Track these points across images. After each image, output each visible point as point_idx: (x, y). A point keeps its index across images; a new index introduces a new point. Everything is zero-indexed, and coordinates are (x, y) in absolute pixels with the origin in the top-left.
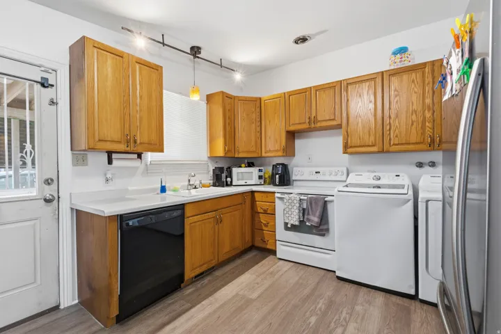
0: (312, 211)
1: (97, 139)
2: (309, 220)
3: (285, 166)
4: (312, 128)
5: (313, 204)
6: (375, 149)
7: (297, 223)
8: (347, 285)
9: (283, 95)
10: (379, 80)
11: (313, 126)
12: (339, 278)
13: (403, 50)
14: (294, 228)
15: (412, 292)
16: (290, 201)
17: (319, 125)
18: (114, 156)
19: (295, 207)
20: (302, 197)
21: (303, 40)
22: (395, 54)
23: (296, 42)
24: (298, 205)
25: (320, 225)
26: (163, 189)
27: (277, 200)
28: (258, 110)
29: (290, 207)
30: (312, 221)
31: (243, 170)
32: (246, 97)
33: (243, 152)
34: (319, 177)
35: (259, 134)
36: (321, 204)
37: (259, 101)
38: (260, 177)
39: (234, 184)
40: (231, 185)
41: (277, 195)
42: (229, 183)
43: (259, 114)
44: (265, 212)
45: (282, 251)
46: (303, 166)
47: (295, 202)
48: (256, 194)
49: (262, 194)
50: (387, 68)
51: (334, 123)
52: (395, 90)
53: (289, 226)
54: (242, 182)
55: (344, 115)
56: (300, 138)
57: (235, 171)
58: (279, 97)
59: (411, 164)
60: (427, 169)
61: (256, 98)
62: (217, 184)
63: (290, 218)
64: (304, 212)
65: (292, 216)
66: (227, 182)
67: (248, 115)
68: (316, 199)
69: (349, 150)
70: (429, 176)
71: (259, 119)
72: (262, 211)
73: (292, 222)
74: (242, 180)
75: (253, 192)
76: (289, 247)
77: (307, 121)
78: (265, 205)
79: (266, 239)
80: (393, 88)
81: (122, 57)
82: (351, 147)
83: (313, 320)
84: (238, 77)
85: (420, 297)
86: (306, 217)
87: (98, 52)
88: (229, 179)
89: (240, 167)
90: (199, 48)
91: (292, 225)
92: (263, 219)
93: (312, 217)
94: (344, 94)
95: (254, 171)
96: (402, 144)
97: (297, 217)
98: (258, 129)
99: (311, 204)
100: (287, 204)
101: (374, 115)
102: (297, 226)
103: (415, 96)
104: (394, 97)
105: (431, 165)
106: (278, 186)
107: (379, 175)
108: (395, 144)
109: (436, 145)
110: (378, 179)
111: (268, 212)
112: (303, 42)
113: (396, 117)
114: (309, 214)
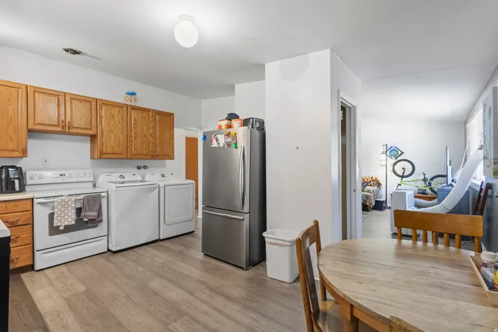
0: (89, 207)
2: (85, 216)
3: (18, 169)
4: (65, 131)
5: (91, 201)
6: (122, 156)
7: (73, 223)
8: (124, 253)
10: (125, 109)
12: (116, 252)
13: (134, 94)
14: (68, 229)
15: (158, 238)
16: (63, 203)
17: (74, 130)
19: (70, 208)
20: (77, 198)
21: (75, 52)
22: (127, 94)
23: (66, 51)
24: (73, 205)
25: (97, 217)
27: (36, 206)
29: (63, 209)
30: (90, 216)
34: (65, 179)
36: (98, 200)
41: (36, 201)
47: (70, 203)
51: (89, 132)
52: (135, 120)
53: (61, 228)
55: (100, 127)
63: (63, 221)
64: (79, 211)
65: (66, 217)
68: (92, 197)
69: (104, 156)
70: (150, 174)
73: (66, 223)
77: (61, 124)
78: (15, 216)
80: (133, 117)
82: (105, 154)
85: (161, 238)
86: (83, 214)
91: (65, 226)
93: (88, 214)
96: (138, 155)
97: (72, 217)
99: (88, 200)
101: (122, 133)
102: (72, 225)
103: (145, 127)
104: (135, 124)
105: (145, 167)
106: (17, 192)
107: (124, 175)
108: (135, 155)
109: (155, 156)
110: (123, 177)
111: (19, 223)
112: (74, 54)
113: (135, 137)
114: (85, 211)
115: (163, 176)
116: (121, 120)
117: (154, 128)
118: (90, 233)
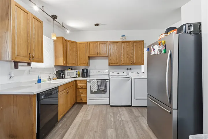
0: (102, 85)
1: (16, 55)
2: (101, 89)
3: (87, 70)
4: (98, 56)
5: (102, 83)
6: (118, 64)
7: (96, 90)
8: (114, 107)
9: (87, 42)
10: (119, 43)
11: (99, 55)
12: (111, 106)
13: (124, 36)
15: (131, 105)
16: (93, 83)
17: (101, 55)
18: (19, 64)
19: (96, 85)
20: (98, 81)
21: (98, 25)
22: (122, 36)
23: (95, 25)
24: (97, 84)
25: (105, 90)
26: (39, 81)
27: (87, 83)
28: (76, 47)
29: (93, 85)
30: (102, 89)
31: (70, 71)
32: (71, 41)
33: (70, 64)
34: (99, 74)
35: (76, 57)
36: (105, 82)
37: (76, 43)
38: (77, 74)
39: (66, 77)
40: (64, 78)
41: (87, 81)
42: (64, 77)
43: (76, 48)
44: (82, 88)
45: (89, 102)
46: (93, 70)
47: (96, 83)
48: (77, 81)
49: (81, 81)
50: (120, 40)
51: (106, 55)
52: (123, 47)
53: (93, 92)
54: (69, 77)
55: (109, 53)
56: (92, 59)
57: (66, 72)
58: (85, 43)
59: (125, 69)
60: (129, 70)
61: (75, 42)
62: (59, 78)
63: (93, 89)
64: (99, 86)
65: (95, 88)
66: (62, 77)
67: (72, 48)
68: (103, 81)
69: (111, 64)
70: (131, 72)
71: (76, 51)
72: (80, 88)
73: (94, 90)
74: (69, 75)
75: (76, 80)
76: (92, 99)
77: (97, 53)
78: (82, 85)
79: (82, 98)
80: (122, 46)
81: (27, 13)
82: (111, 63)
83: (112, 119)
84: (68, 32)
85: (133, 105)
87: (17, 8)
88: (63, 76)
89: (68, 70)
90: (56, 16)
91: (94, 91)
92: (81, 91)
93: (101, 88)
94: (109, 46)
95: (74, 72)
96: (125, 63)
97: (96, 88)
98: (76, 55)
99: (101, 82)
100: (92, 84)
101: (118, 54)
102: (96, 91)
103: (128, 50)
104: (123, 49)
105: (130, 69)
106: (85, 77)
107: (119, 72)
108: (123, 63)
109: (133, 64)
110: (119, 74)
111: (83, 88)
112: (97, 26)
113: (124, 55)
114: (100, 87)
115: (138, 73)
116: (117, 48)
117: (133, 50)
118: (103, 95)
